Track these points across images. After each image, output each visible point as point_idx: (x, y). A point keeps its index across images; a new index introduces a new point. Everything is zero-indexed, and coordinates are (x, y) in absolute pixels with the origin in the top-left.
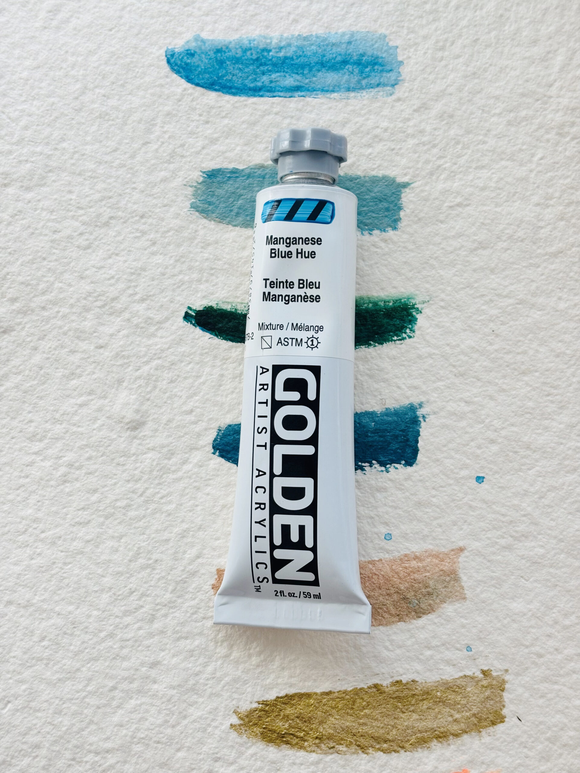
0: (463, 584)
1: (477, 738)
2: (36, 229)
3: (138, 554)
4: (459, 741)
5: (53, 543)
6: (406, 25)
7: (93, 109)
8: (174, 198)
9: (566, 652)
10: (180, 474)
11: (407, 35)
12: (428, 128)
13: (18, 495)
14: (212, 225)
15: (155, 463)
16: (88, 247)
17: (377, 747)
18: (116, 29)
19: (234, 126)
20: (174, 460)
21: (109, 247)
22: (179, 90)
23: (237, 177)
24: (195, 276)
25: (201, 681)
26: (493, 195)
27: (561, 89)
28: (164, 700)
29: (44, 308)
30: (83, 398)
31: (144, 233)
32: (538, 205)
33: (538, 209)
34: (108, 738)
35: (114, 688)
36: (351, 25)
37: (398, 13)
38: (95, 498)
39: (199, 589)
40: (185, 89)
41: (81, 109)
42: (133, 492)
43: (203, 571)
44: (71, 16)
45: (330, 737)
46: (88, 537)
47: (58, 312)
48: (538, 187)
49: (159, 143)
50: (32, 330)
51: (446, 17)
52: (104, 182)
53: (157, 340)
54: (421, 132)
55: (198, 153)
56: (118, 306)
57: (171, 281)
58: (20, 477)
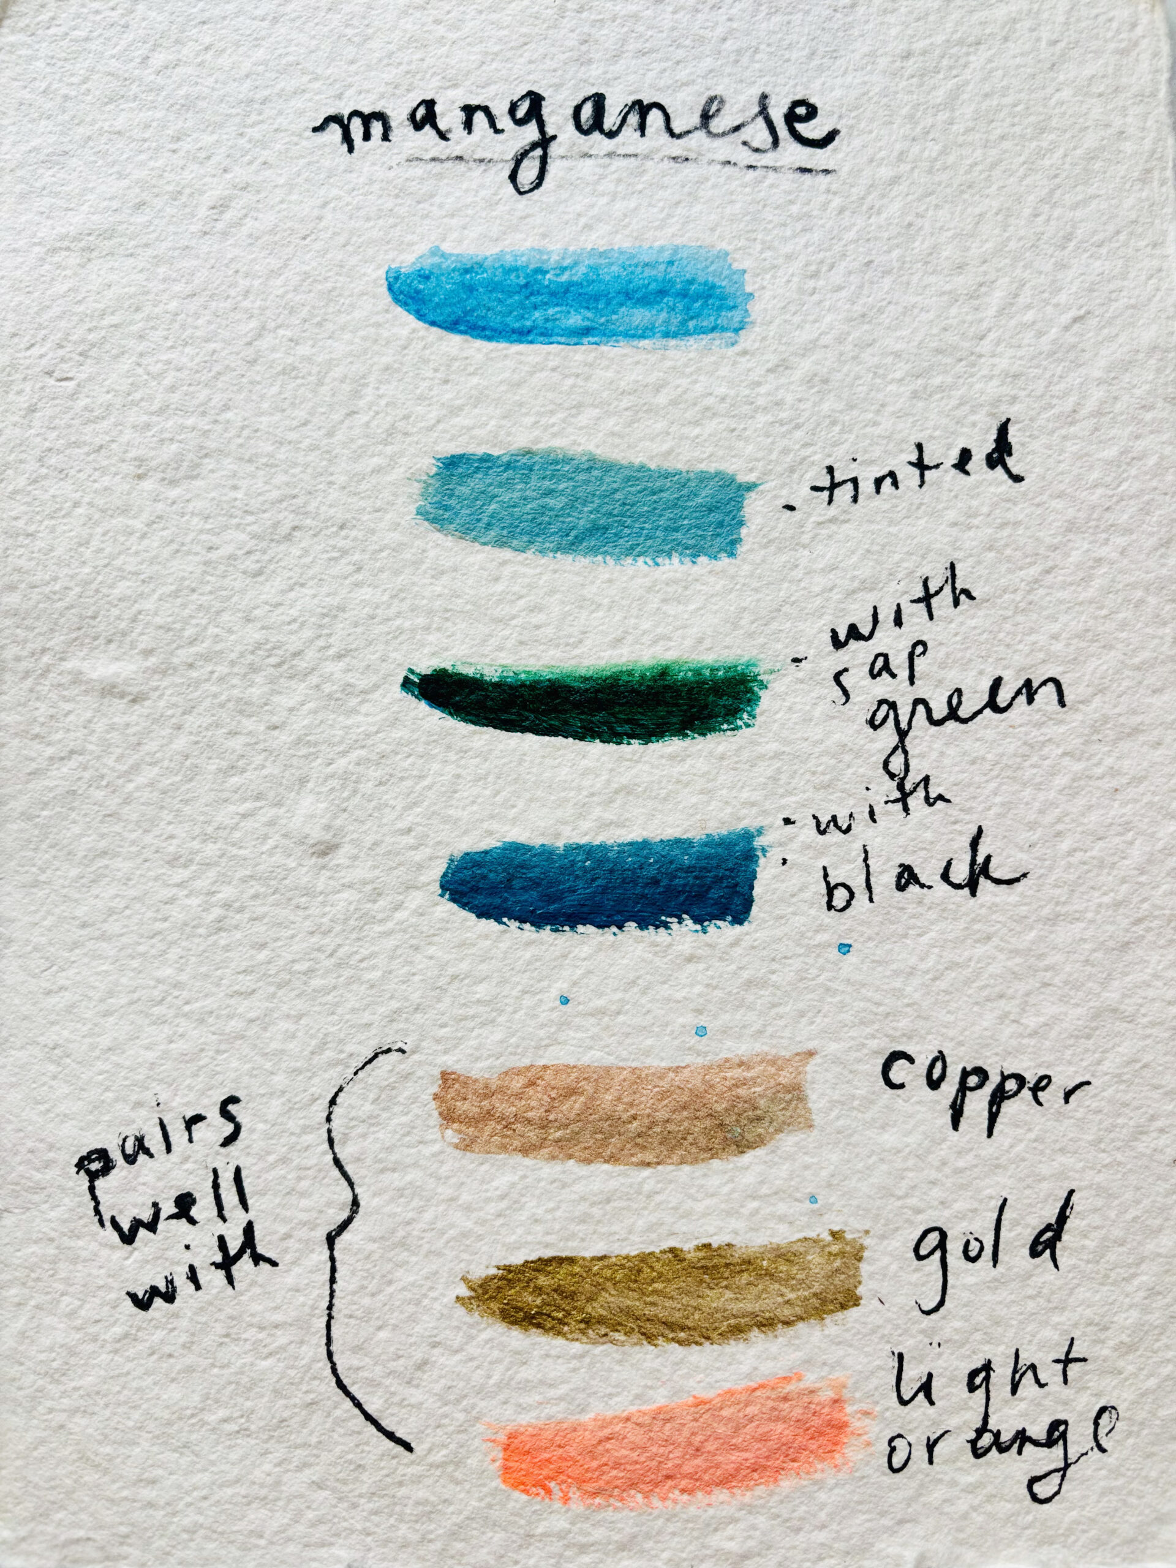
0: (810, 1105)
1: (818, 1327)
2: (183, 544)
3: (325, 1044)
4: (790, 1331)
5: (202, 1021)
6: (760, 237)
7: (273, 361)
8: (391, 498)
9: (957, 1206)
10: (390, 925)
11: (761, 252)
12: (789, 399)
13: (152, 947)
14: (448, 542)
15: (352, 908)
16: (259, 573)
17: (671, 1336)
18: (313, 237)
19: (487, 388)
20: (381, 903)
21: (291, 574)
22: (405, 332)
23: (490, 468)
24: (421, 621)
25: (415, 1233)
26: (886, 506)
27: (998, 344)
28: (360, 1256)
29: (191, 666)
30: (248, 805)
31: (344, 552)
32: (955, 524)
33: (954, 531)
34: (276, 1308)
35: (287, 1236)
36: (673, 235)
37: (748, 218)
38: (263, 956)
39: (414, 1100)
40: (414, 331)
41: (255, 361)
42: (319, 950)
43: (420, 1073)
44: (246, 216)
45: (601, 1321)
46: (252, 1015)
47: (212, 672)
48: (956, 497)
49: (372, 413)
50: (174, 699)
51: (823, 226)
52: (286, 472)
53: (360, 718)
54: (777, 404)
55: (430, 429)
56: (302, 664)
57: (384, 628)
58: (156, 920)
